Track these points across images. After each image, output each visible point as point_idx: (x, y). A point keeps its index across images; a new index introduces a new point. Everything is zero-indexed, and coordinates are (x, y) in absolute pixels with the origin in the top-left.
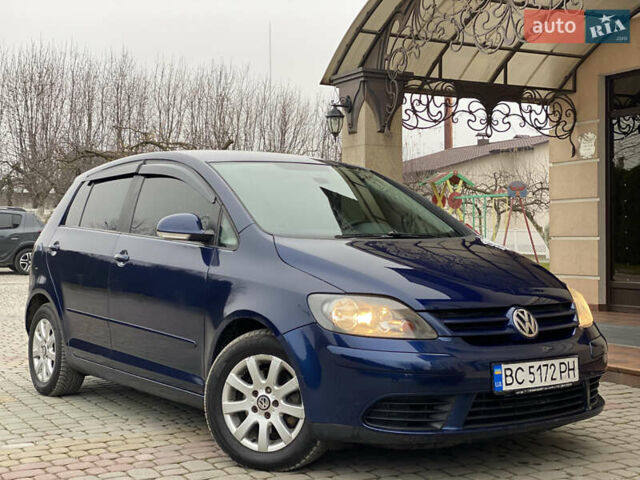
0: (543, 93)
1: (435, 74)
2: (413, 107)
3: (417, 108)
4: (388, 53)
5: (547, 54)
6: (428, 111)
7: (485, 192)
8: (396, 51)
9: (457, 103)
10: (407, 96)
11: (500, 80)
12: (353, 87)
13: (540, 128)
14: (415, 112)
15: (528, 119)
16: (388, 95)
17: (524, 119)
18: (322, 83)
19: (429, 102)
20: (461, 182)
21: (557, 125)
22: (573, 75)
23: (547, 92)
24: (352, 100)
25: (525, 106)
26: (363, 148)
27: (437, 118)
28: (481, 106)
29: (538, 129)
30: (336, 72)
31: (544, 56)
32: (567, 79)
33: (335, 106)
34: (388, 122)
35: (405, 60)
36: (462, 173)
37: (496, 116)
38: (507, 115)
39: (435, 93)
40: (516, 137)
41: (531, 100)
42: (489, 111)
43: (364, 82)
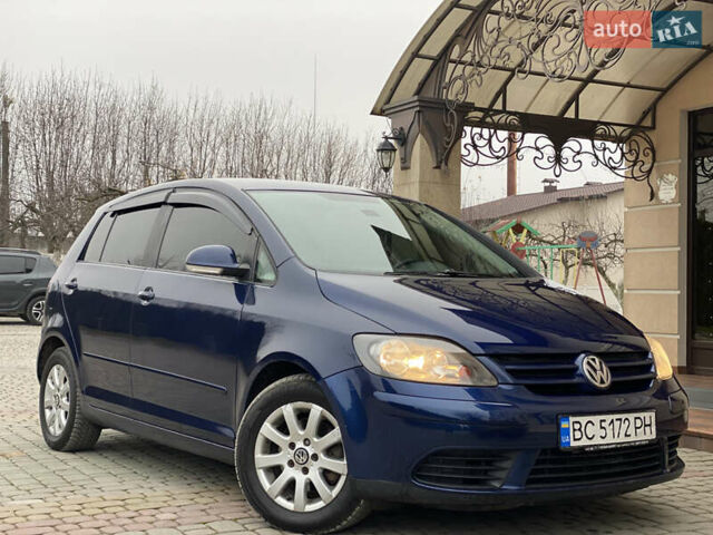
0: (619, 130)
1: (498, 106)
2: (473, 142)
3: (478, 143)
4: (447, 80)
5: (624, 86)
6: (490, 147)
7: (551, 243)
8: (456, 79)
9: (522, 138)
10: (468, 129)
11: (570, 114)
12: (407, 118)
13: (615, 168)
14: (475, 146)
15: (601, 158)
16: (446, 128)
17: (596, 157)
18: (372, 113)
19: (491, 137)
20: (525, 231)
21: (634, 166)
22: (652, 110)
23: (623, 128)
24: (406, 131)
25: (598, 143)
26: (417, 186)
27: (500, 154)
28: (549, 142)
29: (613, 169)
30: (388, 101)
31: (621, 88)
32: (645, 114)
33: (386, 138)
34: (446, 157)
35: (465, 89)
36: (526, 221)
37: (566, 153)
38: (578, 153)
39: (497, 127)
40: (588, 184)
41: (605, 137)
42: (558, 148)
43: (419, 111)
